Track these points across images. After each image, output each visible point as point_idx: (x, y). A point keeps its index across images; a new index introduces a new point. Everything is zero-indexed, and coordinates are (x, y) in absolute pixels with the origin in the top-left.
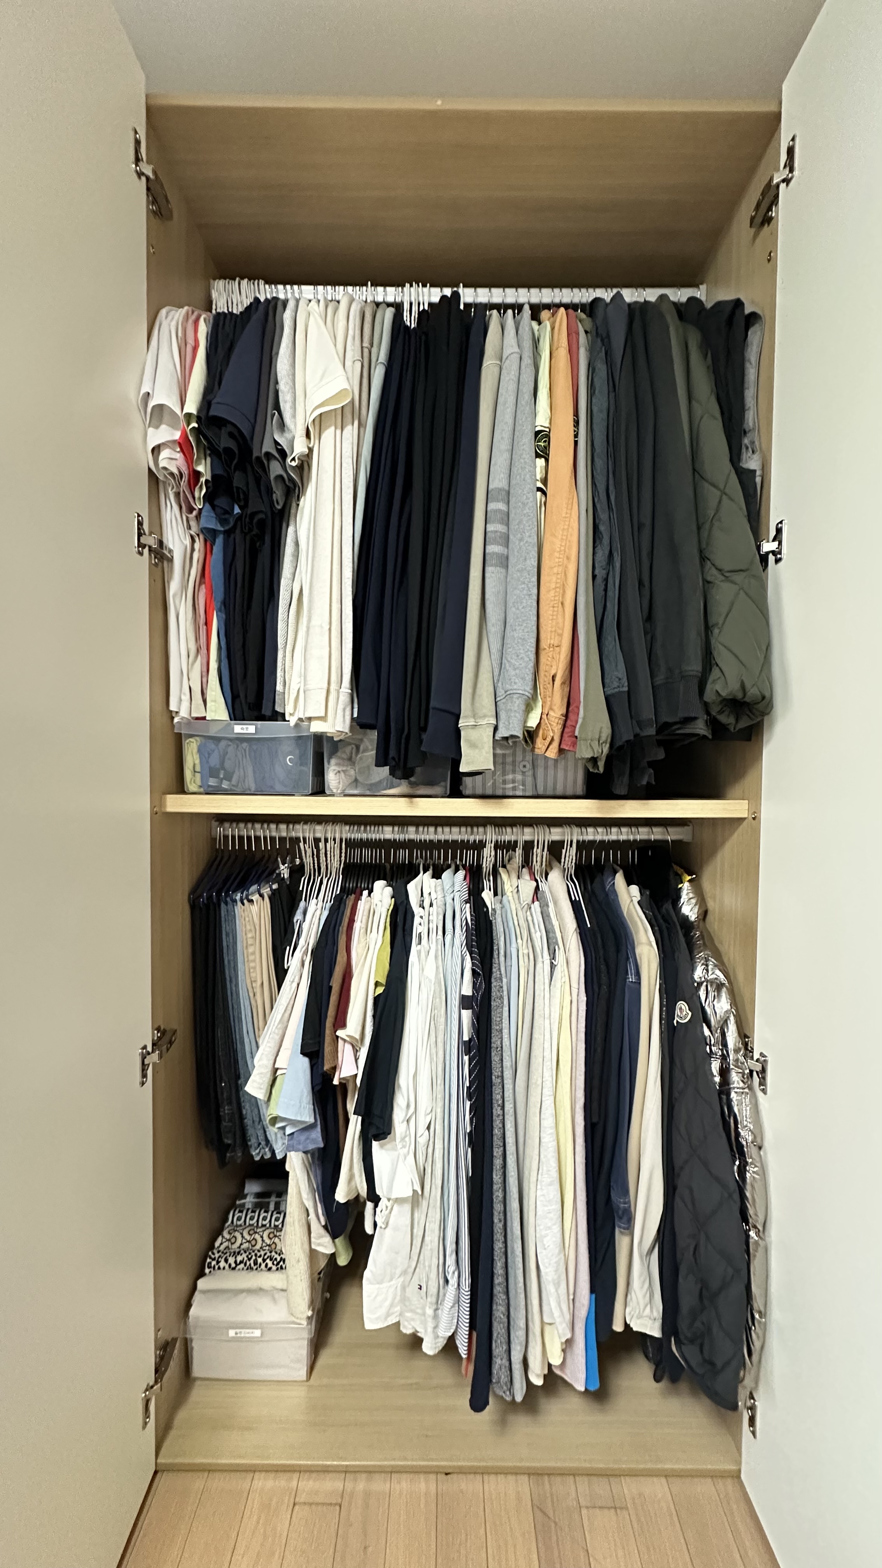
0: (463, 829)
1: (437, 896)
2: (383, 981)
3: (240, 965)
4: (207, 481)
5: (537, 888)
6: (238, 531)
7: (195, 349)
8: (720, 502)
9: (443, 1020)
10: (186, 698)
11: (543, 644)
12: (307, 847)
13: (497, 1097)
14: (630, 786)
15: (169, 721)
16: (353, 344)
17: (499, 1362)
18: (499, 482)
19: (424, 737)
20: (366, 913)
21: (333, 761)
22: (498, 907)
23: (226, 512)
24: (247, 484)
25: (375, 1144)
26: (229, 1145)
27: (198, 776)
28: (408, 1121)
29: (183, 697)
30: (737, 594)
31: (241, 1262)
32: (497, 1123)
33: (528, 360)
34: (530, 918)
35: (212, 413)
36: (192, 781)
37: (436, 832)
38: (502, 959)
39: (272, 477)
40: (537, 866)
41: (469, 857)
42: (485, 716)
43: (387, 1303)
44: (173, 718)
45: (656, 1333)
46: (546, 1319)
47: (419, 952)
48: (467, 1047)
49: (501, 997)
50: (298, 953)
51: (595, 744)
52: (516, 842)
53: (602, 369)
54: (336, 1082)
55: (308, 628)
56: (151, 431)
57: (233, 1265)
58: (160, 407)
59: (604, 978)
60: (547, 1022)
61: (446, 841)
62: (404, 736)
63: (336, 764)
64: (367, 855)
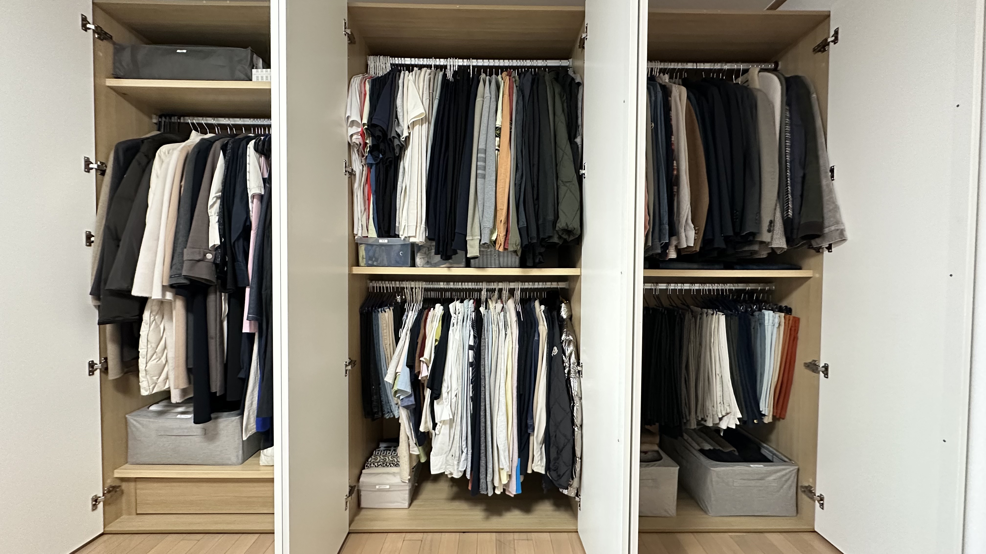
0: (473, 283)
1: (461, 310)
2: (438, 339)
3: (380, 338)
4: (370, 146)
5: (503, 307)
6: (381, 164)
7: (365, 95)
8: (563, 155)
9: (462, 355)
10: (360, 229)
11: (498, 208)
12: (407, 291)
13: (483, 383)
14: (534, 262)
15: (353, 238)
16: (426, 91)
17: (482, 481)
18: (482, 146)
19: (453, 243)
20: (432, 316)
21: (419, 254)
22: (486, 313)
23: (376, 157)
24: (385, 147)
25: (435, 401)
26: (376, 412)
27: (364, 260)
28: (448, 393)
29: (359, 228)
30: (567, 190)
31: (380, 465)
32: (482, 394)
33: (493, 99)
34: (499, 318)
35: (373, 123)
36: (362, 261)
37: (462, 285)
38: (486, 332)
39: (395, 145)
40: (504, 298)
41: (476, 295)
42: (476, 236)
43: (440, 463)
44: (354, 237)
45: (543, 472)
46: (501, 467)
47: (453, 330)
48: (471, 364)
49: (485, 346)
50: (405, 330)
51: (514, 246)
52: (495, 289)
53: (521, 103)
54: (420, 378)
55: (409, 202)
56: (349, 128)
57: (377, 466)
58: (353, 122)
59: (526, 339)
60: (503, 355)
61: (466, 289)
62: (445, 243)
63: (421, 255)
64: (433, 295)
